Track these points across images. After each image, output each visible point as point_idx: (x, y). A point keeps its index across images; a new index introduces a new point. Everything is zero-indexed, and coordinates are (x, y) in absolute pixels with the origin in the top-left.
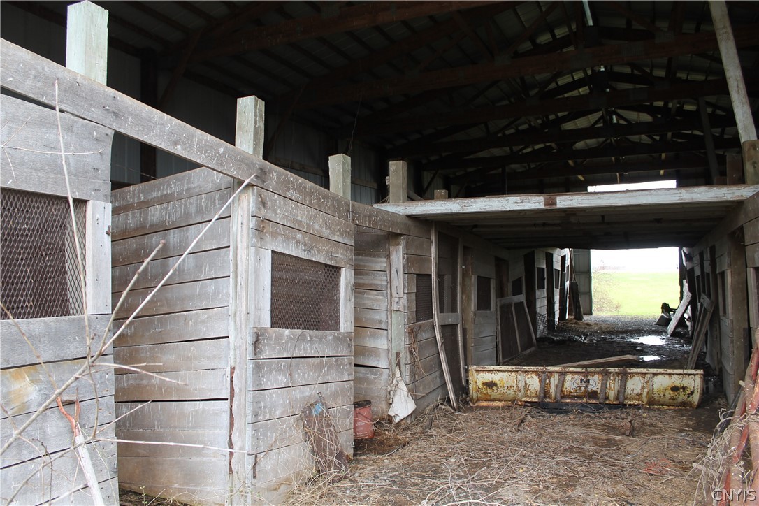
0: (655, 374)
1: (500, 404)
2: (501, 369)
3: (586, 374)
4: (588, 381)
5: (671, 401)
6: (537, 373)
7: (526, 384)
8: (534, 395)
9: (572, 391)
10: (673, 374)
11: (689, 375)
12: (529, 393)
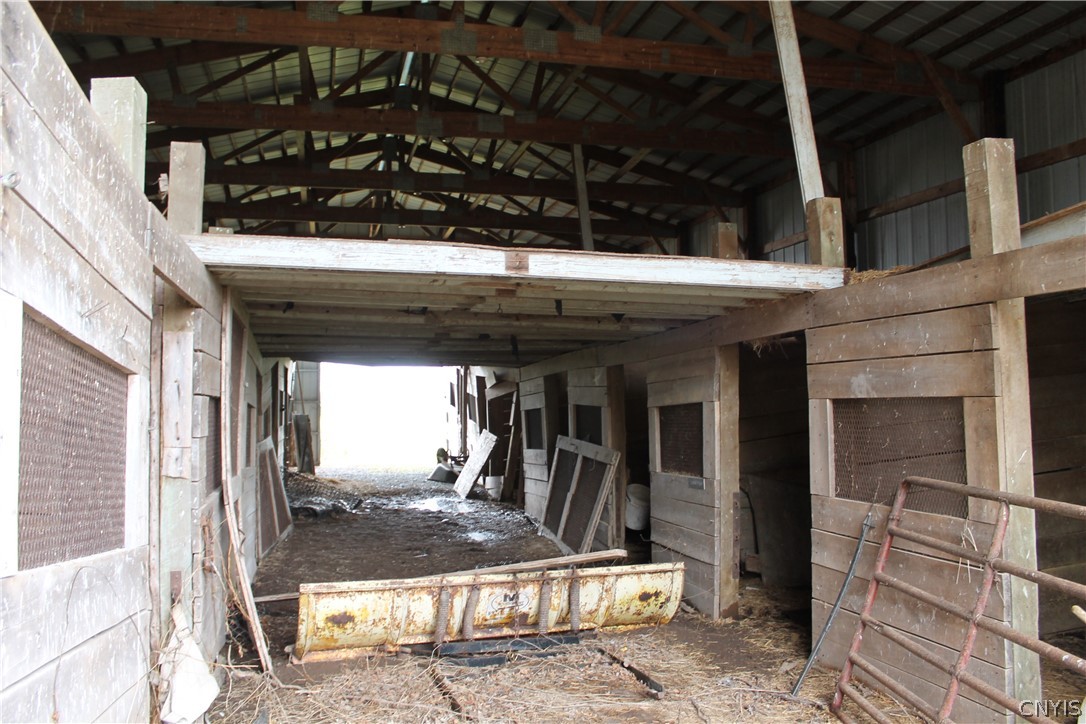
0: (619, 576)
1: (351, 654)
2: (363, 588)
3: (514, 585)
4: (515, 597)
5: (635, 616)
6: (429, 589)
7: (409, 612)
8: (420, 631)
9: (488, 617)
10: (643, 573)
11: (665, 572)
12: (412, 627)
